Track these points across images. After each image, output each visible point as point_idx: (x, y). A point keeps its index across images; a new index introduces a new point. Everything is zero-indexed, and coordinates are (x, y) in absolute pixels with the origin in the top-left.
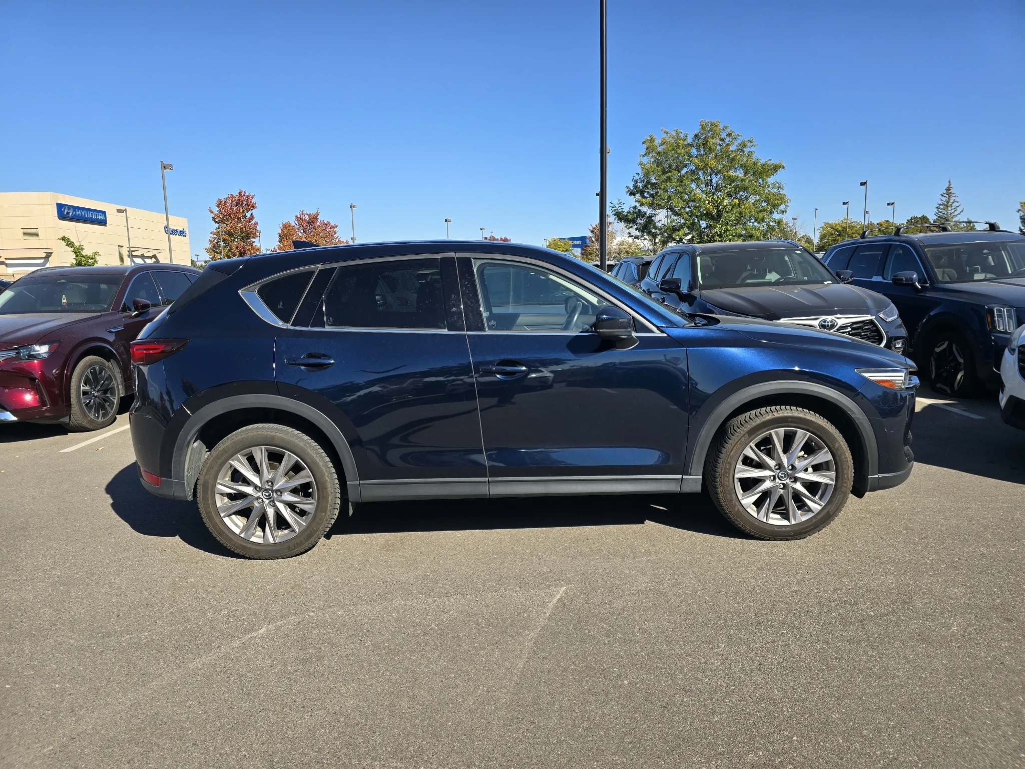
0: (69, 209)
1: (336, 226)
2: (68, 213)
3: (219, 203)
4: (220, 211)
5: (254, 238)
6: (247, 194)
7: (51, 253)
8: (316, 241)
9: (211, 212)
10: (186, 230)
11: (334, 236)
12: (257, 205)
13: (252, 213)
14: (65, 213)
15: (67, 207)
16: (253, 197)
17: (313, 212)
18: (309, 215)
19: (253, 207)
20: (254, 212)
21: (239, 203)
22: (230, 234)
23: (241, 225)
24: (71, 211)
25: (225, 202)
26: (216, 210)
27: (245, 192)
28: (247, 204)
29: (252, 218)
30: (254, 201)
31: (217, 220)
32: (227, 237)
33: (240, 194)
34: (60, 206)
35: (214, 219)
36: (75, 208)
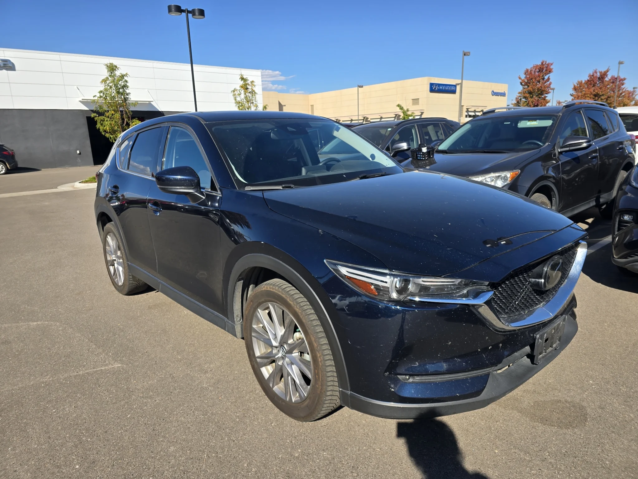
0: (436, 86)
1: (625, 79)
2: (435, 88)
3: (526, 72)
4: (526, 77)
5: (547, 94)
6: (547, 63)
7: (423, 112)
8: (602, 92)
9: (520, 78)
10: (506, 92)
11: (622, 87)
12: (553, 70)
13: (549, 76)
14: (435, 89)
15: (435, 85)
16: (552, 64)
17: (603, 70)
18: (601, 73)
19: (550, 71)
20: (551, 75)
21: (541, 70)
22: (530, 93)
23: (539, 85)
24: (437, 87)
25: (531, 71)
26: (523, 77)
27: (546, 62)
28: (546, 70)
29: (549, 79)
30: (552, 67)
31: (523, 84)
32: (528, 95)
33: (542, 63)
34: (431, 85)
35: (521, 84)
36: (439, 85)
